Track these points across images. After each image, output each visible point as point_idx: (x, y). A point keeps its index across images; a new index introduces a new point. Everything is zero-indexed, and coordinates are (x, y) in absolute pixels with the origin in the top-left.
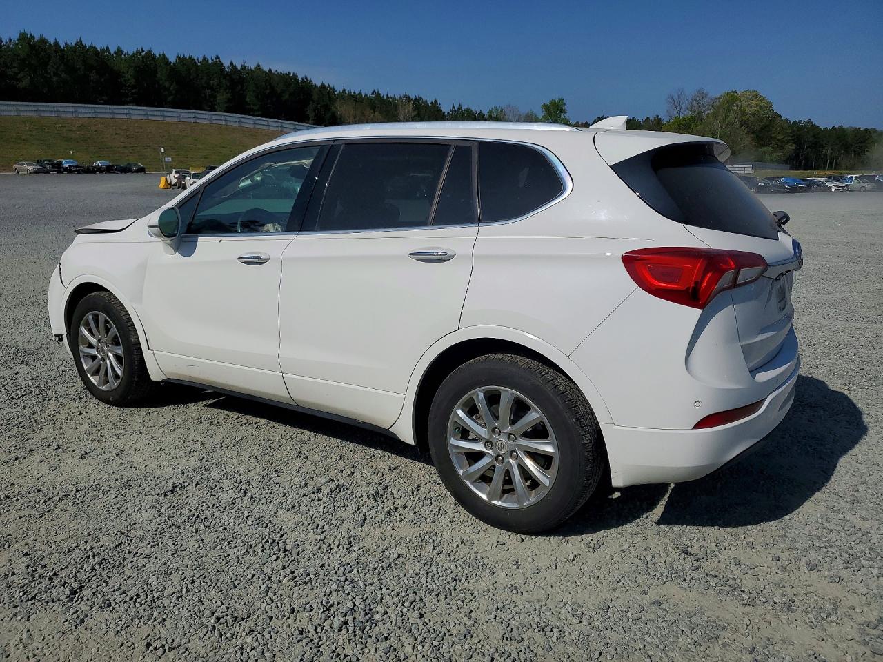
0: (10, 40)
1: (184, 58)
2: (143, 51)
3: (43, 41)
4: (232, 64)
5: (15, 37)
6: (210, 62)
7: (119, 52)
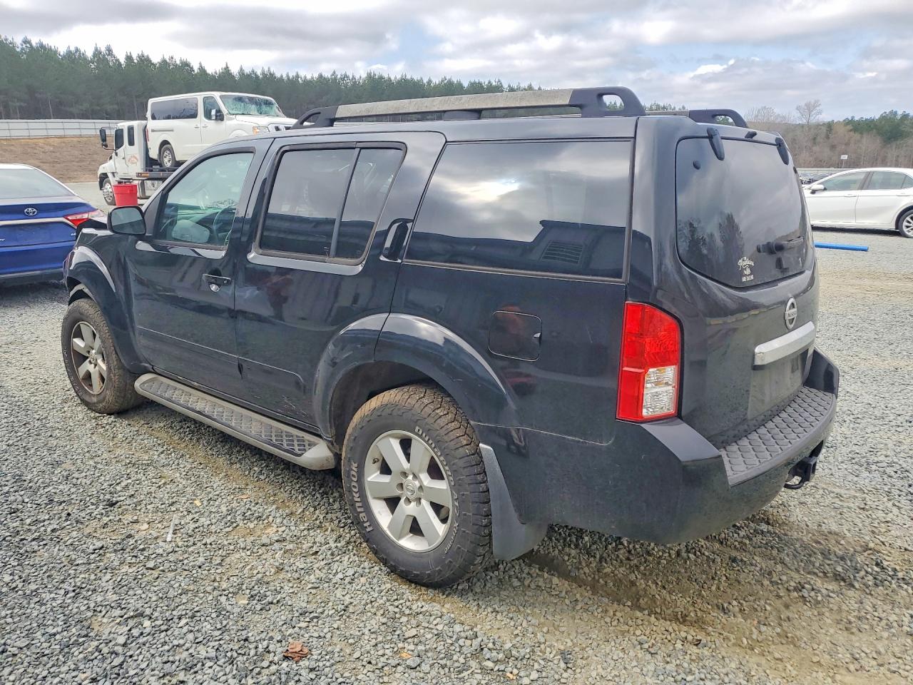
0: (360, 77)
1: (475, 83)
2: (446, 79)
3: (381, 78)
4: (509, 86)
5: (364, 75)
6: (494, 84)
7: (430, 82)
